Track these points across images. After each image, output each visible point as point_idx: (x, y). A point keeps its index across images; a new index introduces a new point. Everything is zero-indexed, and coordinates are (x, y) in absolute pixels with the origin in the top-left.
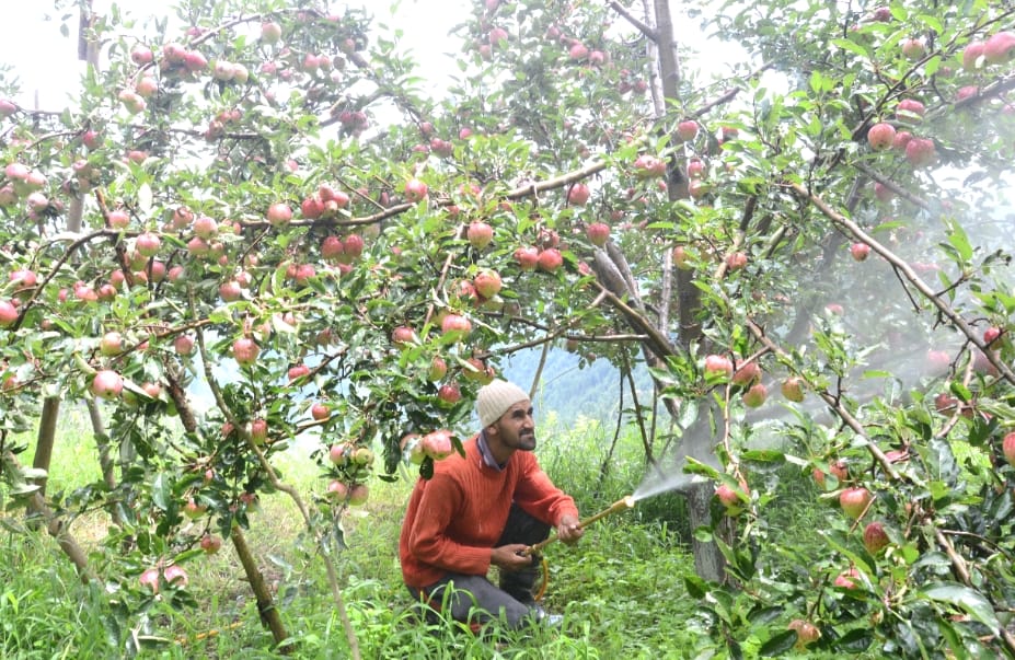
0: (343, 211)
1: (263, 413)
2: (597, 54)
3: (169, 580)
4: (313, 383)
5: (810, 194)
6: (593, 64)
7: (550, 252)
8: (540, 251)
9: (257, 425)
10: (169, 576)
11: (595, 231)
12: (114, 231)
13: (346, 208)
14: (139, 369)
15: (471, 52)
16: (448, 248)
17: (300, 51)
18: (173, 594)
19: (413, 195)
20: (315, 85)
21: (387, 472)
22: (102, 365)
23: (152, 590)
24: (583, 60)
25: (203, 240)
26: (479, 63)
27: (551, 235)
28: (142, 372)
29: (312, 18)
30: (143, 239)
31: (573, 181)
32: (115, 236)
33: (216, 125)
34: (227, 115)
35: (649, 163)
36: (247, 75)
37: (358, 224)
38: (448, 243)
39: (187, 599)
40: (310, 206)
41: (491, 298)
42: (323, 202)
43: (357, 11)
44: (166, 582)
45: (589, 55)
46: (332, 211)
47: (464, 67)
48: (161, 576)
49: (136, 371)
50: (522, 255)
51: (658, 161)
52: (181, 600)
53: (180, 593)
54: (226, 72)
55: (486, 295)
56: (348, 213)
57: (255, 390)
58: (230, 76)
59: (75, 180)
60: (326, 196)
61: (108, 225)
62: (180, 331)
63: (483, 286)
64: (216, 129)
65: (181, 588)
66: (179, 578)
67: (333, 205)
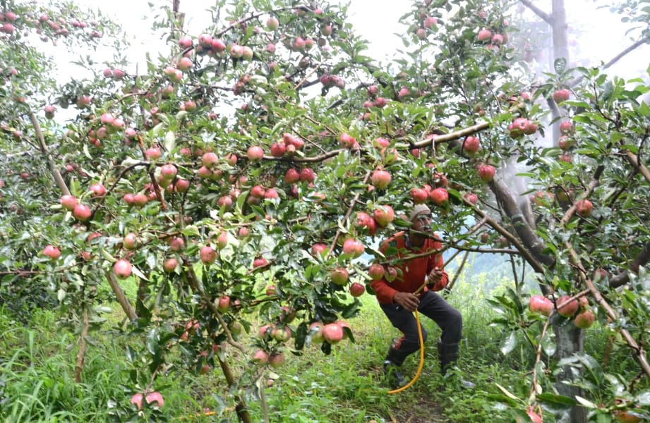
0: (299, 152)
1: (229, 292)
2: (498, 36)
3: (148, 402)
4: (268, 271)
5: (640, 164)
6: (494, 44)
7: (440, 191)
8: (433, 189)
9: (223, 300)
10: (148, 400)
11: (484, 171)
12: (148, 162)
13: (302, 150)
14: (143, 260)
15: (411, 34)
16: (354, 189)
17: (292, 36)
18: (150, 412)
19: (345, 143)
20: (303, 58)
21: (297, 348)
22: (121, 256)
23: (137, 408)
24: (487, 41)
25: (208, 168)
26: (416, 41)
27: (441, 178)
28: (144, 262)
29: (304, 12)
30: (166, 168)
31: (466, 135)
32: (148, 166)
33: (240, 85)
34: (246, 78)
35: (523, 124)
36: (252, 54)
37: (309, 162)
38: (354, 185)
39: (161, 416)
40: (276, 148)
41: (386, 225)
42: (286, 146)
43: (336, 6)
44: (147, 403)
45: (491, 38)
46: (291, 152)
47: (407, 44)
48: (144, 400)
49: (141, 261)
50: (415, 194)
51: (530, 122)
52: (156, 416)
53: (156, 412)
54: (237, 53)
55: (383, 224)
56: (302, 154)
57: (225, 276)
58: (240, 55)
59: (150, 121)
60: (288, 142)
61: (145, 159)
62: (173, 236)
63: (378, 217)
64: (239, 87)
65: (156, 408)
66: (155, 402)
67: (292, 148)
